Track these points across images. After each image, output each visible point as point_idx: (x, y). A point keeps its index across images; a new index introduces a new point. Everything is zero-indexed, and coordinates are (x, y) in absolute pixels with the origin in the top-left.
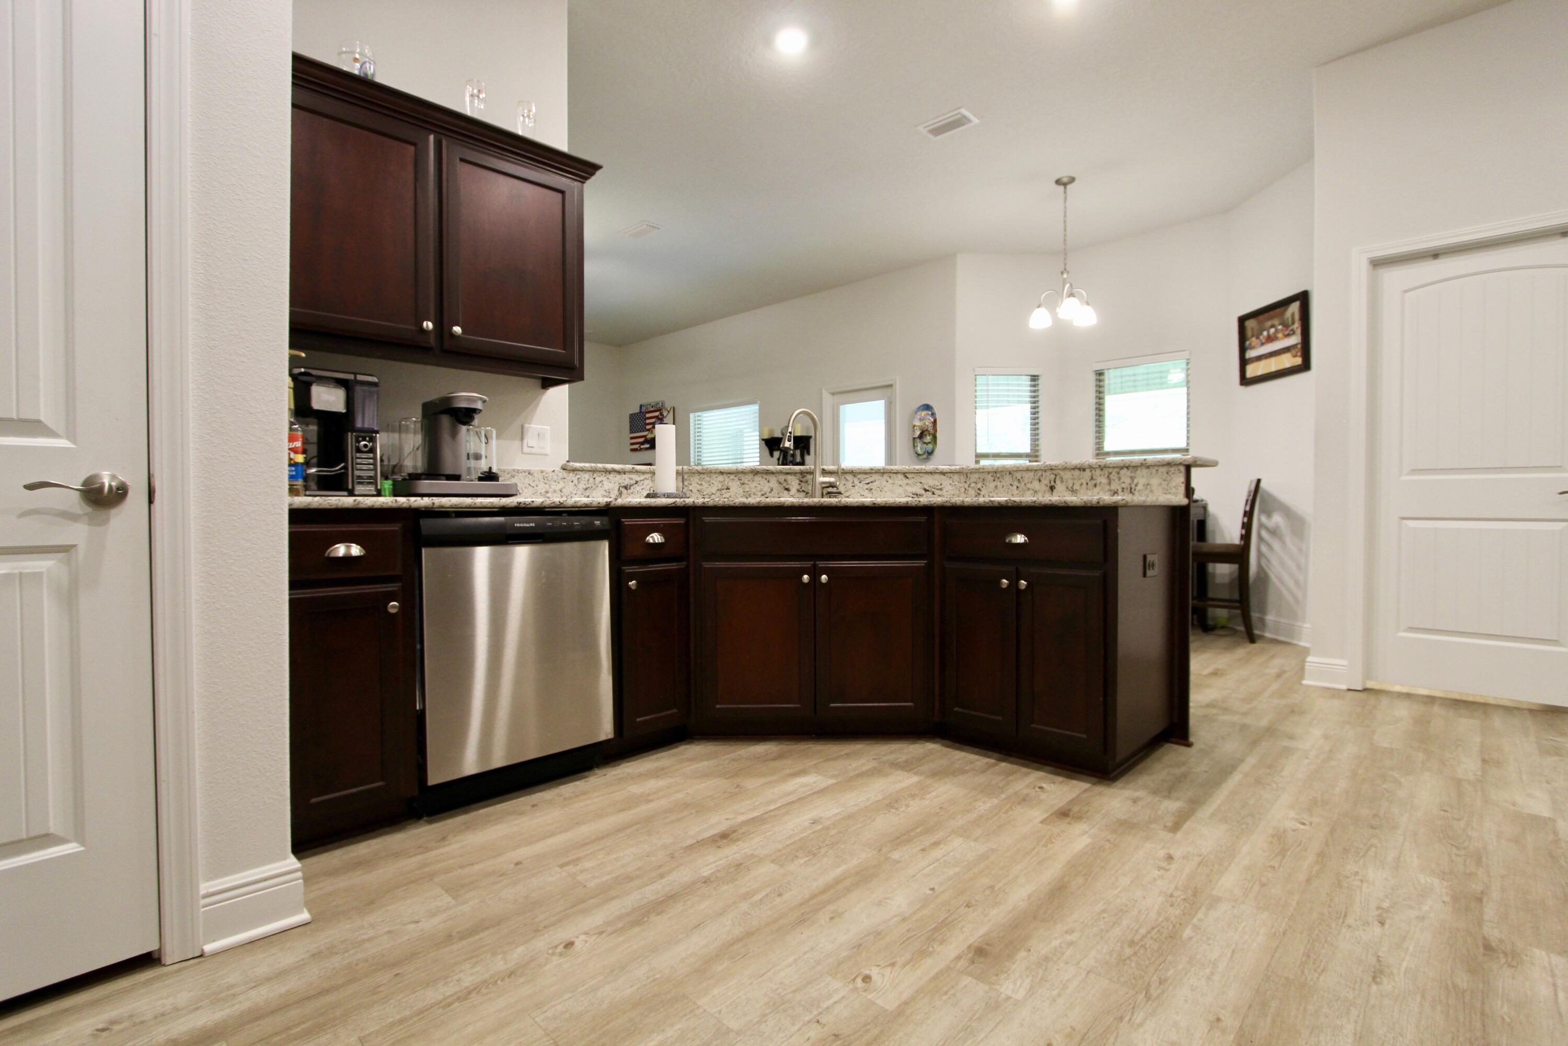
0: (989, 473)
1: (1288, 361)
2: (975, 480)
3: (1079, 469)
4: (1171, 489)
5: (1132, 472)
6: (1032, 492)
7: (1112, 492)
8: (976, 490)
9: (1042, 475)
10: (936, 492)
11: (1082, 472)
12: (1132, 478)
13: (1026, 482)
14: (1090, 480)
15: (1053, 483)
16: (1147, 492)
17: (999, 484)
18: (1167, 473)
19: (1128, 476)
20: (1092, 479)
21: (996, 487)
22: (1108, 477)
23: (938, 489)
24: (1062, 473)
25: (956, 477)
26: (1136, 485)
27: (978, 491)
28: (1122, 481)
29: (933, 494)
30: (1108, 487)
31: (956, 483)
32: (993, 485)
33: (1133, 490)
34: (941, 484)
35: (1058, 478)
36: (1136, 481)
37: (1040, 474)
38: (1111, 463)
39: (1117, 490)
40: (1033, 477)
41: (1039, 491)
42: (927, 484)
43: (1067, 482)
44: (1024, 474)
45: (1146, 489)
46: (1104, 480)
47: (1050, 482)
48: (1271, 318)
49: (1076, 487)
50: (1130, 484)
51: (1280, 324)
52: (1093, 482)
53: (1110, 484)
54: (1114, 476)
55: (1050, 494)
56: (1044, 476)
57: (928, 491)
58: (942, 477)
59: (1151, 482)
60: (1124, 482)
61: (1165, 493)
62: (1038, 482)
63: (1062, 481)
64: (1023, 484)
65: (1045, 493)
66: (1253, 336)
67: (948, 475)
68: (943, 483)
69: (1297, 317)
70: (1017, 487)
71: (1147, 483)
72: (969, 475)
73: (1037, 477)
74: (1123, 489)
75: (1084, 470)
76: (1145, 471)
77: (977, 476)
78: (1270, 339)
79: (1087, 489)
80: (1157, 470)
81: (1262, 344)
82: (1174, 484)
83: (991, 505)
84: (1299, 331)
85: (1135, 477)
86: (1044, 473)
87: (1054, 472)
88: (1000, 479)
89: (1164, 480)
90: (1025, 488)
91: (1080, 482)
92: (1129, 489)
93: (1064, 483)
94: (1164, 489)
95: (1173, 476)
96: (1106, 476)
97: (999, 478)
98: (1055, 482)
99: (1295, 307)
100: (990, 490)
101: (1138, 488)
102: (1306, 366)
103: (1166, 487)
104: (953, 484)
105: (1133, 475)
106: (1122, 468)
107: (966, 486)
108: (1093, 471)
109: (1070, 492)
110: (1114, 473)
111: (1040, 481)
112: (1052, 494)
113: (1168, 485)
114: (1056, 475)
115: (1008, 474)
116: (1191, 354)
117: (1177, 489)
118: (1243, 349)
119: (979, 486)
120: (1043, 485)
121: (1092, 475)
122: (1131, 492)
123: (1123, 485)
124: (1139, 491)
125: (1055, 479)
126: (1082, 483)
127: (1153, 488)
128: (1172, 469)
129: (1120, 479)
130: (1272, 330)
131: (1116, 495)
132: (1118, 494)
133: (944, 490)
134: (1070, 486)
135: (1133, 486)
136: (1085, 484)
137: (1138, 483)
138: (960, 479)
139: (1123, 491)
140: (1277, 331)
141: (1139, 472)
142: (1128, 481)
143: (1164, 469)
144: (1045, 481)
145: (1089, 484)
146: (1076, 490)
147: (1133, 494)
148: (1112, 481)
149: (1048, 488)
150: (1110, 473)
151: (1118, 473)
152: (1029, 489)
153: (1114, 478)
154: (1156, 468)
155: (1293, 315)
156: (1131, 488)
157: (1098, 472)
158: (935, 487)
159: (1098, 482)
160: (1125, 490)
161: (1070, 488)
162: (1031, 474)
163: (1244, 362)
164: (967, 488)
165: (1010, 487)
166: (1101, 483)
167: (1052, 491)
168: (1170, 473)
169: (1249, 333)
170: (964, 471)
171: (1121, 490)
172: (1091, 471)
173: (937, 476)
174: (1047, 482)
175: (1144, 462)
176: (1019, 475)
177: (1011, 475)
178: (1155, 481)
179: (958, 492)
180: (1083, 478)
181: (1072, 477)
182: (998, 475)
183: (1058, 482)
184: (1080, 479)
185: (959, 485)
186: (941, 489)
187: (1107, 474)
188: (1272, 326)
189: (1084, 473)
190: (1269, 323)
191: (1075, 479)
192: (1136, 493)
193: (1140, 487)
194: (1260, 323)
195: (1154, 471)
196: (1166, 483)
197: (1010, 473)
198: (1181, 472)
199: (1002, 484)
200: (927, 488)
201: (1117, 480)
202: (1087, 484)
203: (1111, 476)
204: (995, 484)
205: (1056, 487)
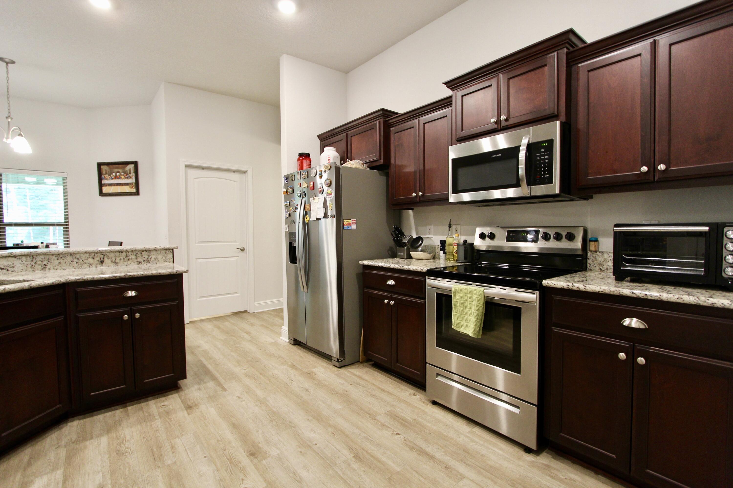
0: (53, 255)
1: (127, 189)
2: (41, 259)
3: (119, 252)
4: (167, 260)
5: (148, 253)
6: (88, 264)
7: (138, 262)
8: (42, 265)
9: (95, 256)
10: (9, 269)
11: (121, 253)
12: (149, 256)
13: (83, 259)
14: (126, 257)
15: (102, 259)
16: (156, 261)
17: (62, 261)
18: (165, 253)
19: (146, 255)
20: (127, 256)
21: (60, 263)
22: (136, 255)
23: (11, 267)
24: (108, 254)
25: (24, 258)
26: (151, 259)
27: (44, 266)
28: (143, 257)
29: (8, 270)
30: (136, 260)
31: (24, 262)
32: (57, 262)
33: (149, 261)
34: (13, 264)
35: (105, 257)
36: (150, 257)
37: (93, 254)
38: (138, 249)
39: (141, 261)
40: (88, 256)
41: (93, 264)
42: (2, 265)
43: (111, 259)
44: (82, 255)
45: (156, 260)
46: (134, 257)
47: (100, 259)
48: (118, 168)
49: (117, 261)
50: (147, 258)
51: (122, 172)
52: (128, 258)
53: (137, 259)
54: (139, 255)
55: (101, 265)
56: (96, 255)
57: (3, 269)
58: (14, 259)
59: (158, 257)
60: (144, 258)
61: (165, 262)
62: (92, 259)
63: (108, 258)
64: (81, 260)
65: (97, 265)
66: (106, 174)
67: (18, 257)
68: (14, 263)
69: (132, 171)
70: (77, 262)
71: (156, 257)
72: (35, 257)
73: (92, 256)
74: (144, 261)
75: (122, 252)
76: (155, 252)
77: (42, 257)
78: (116, 177)
79: (124, 261)
80: (160, 252)
81: (112, 179)
82: (168, 257)
83: (115, 278)
84: (134, 177)
85: (150, 255)
86: (96, 254)
87: (103, 253)
88: (63, 258)
89: (164, 256)
90: (83, 263)
91: (119, 258)
92: (147, 261)
93: (110, 259)
94: (164, 260)
95: (168, 254)
96: (135, 255)
97: (61, 258)
98: (104, 259)
99: (131, 167)
100: (54, 265)
101: (151, 260)
102: (137, 193)
103: (165, 259)
104: (22, 263)
105: (149, 254)
106: (143, 251)
107: (33, 263)
108: (127, 253)
109: (114, 263)
110: (139, 253)
111: (93, 258)
112: (102, 265)
113: (165, 258)
114: (104, 255)
115: (69, 255)
116: (68, 174)
117: (170, 260)
118: (100, 179)
119: (45, 262)
120: (96, 260)
121: (127, 255)
122: (148, 262)
123: (144, 259)
124: (152, 261)
125: (104, 257)
126: (121, 259)
127: (159, 260)
128: (167, 251)
129: (142, 256)
130: (118, 174)
131: (140, 264)
132: (141, 263)
133: (16, 267)
134: (114, 260)
135: (149, 259)
136: (122, 260)
137: (151, 258)
138: (27, 259)
139: (144, 262)
140: (121, 174)
141: (152, 253)
142: (147, 257)
143: (164, 252)
144: (97, 259)
145: (125, 259)
146: (117, 262)
147: (149, 263)
148: (138, 257)
149: (99, 262)
150: (137, 253)
151: (141, 253)
152: (85, 263)
153: (139, 256)
154: (160, 251)
155: (130, 170)
156: (148, 260)
157: (130, 253)
158: (9, 266)
159: (130, 258)
160: (145, 261)
161: (113, 262)
162: (87, 255)
163: (101, 185)
164: (34, 265)
165: (71, 262)
166: (132, 258)
167: (102, 263)
168: (166, 253)
169: (104, 172)
170: (32, 254)
171: (143, 261)
172: (126, 253)
173: (10, 259)
174: (98, 259)
175: (155, 249)
176: (78, 256)
177: (71, 256)
178: (160, 257)
179: (25, 268)
180: (121, 256)
181: (114, 256)
182: (61, 256)
183: (106, 258)
184: (119, 257)
185: (26, 263)
186: (13, 267)
187: (135, 253)
188: (118, 172)
189: (122, 253)
190: (116, 170)
191: (117, 257)
192: (151, 262)
193: (152, 259)
194: (110, 169)
195: (159, 252)
196: (165, 257)
197: (71, 254)
198: (171, 252)
199: (64, 261)
200: (3, 267)
201: (141, 257)
202: (124, 259)
203: (138, 255)
204: (59, 261)
205: (105, 261)
